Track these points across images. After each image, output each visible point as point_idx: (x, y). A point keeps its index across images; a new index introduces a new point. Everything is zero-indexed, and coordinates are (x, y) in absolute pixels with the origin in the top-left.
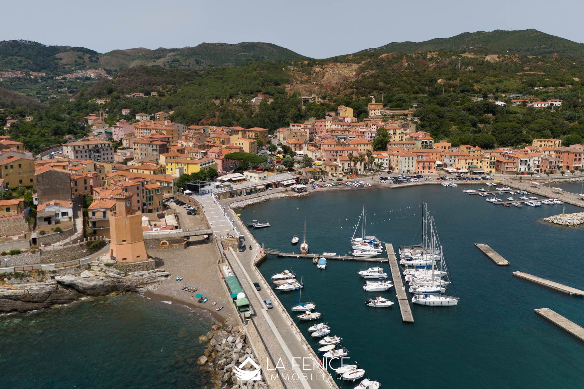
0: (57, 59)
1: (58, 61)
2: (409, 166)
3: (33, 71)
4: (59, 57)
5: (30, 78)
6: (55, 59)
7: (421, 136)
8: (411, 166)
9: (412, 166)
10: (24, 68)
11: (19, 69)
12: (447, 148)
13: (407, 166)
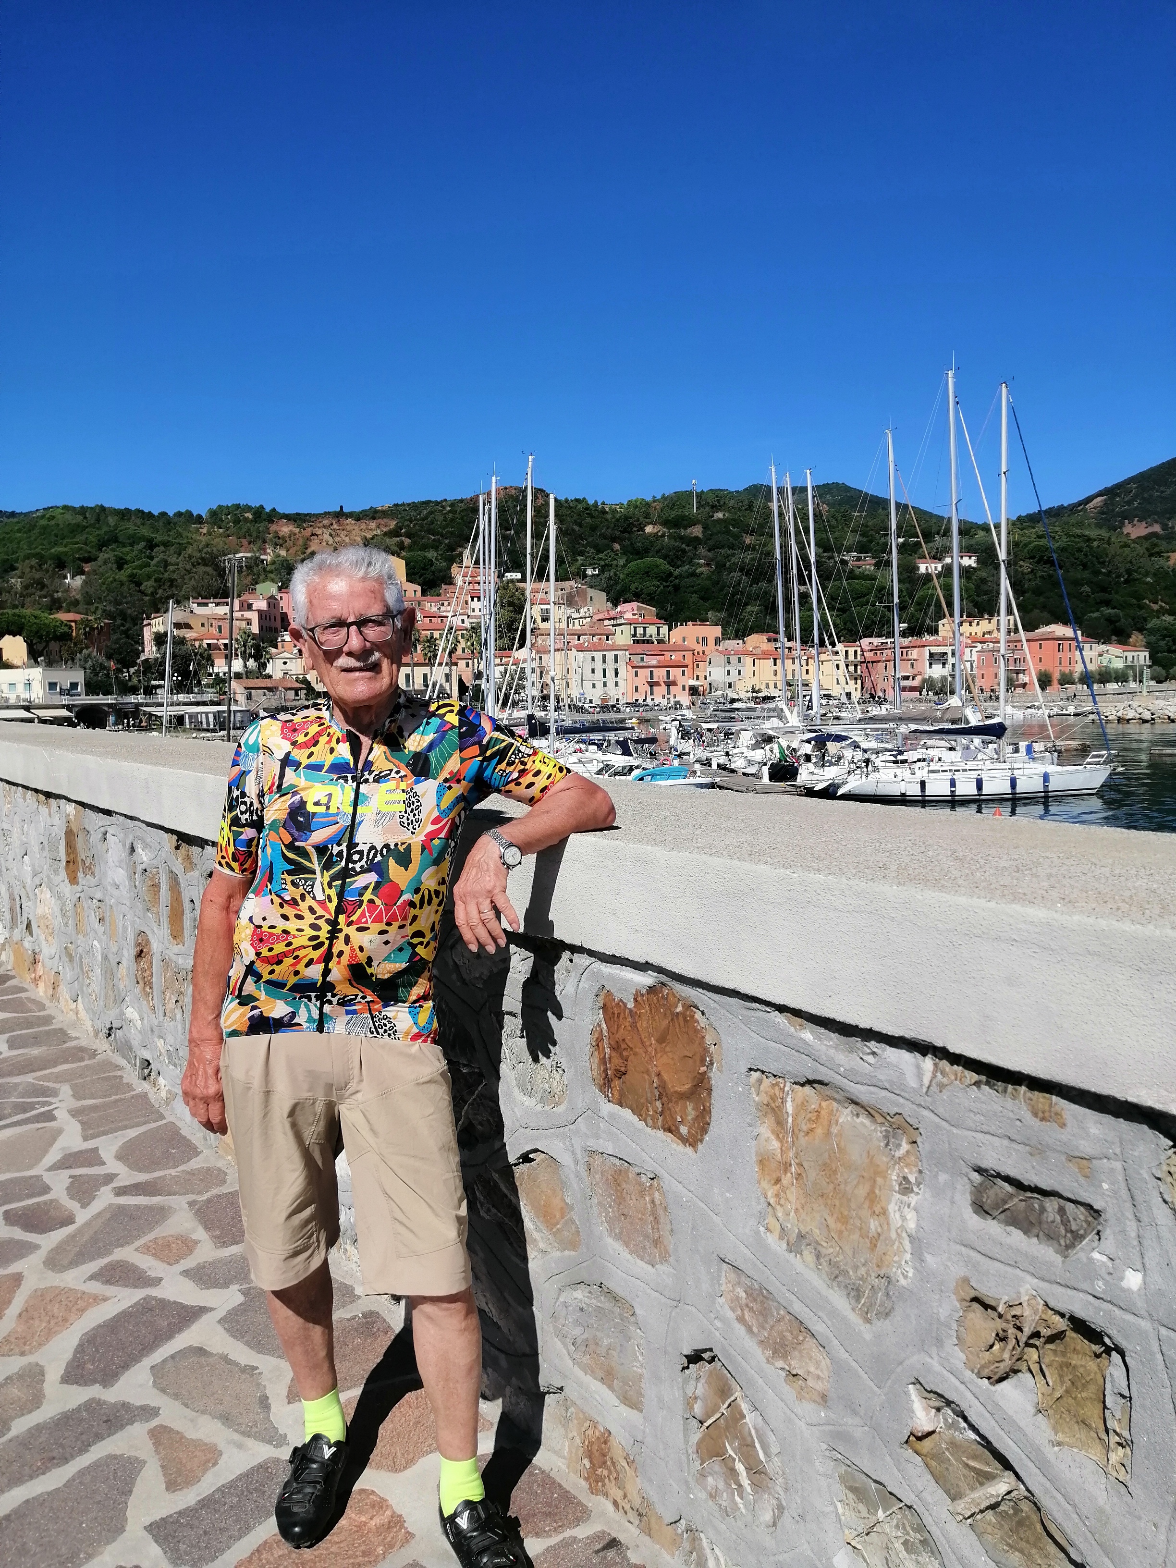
2: (605, 685)
7: (628, 616)
8: (611, 684)
9: (617, 684)
12: (711, 641)
13: (600, 685)
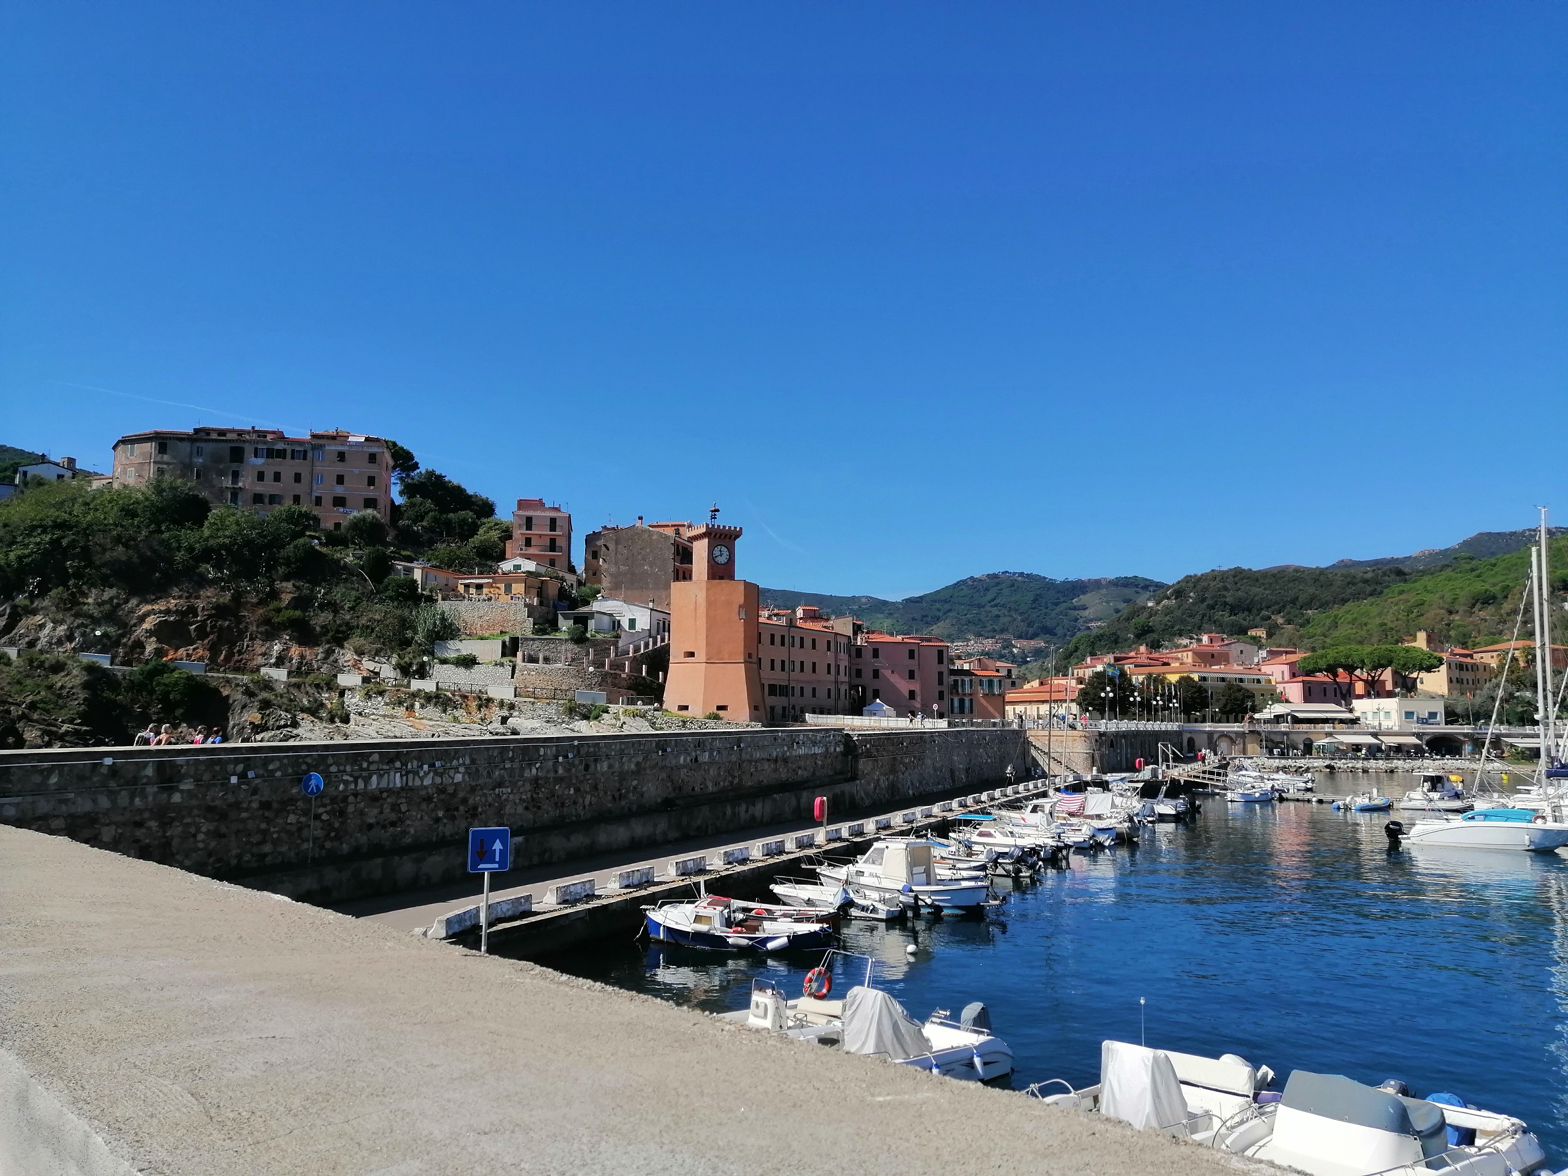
0: (1075, 608)
1: (1077, 612)
3: (1020, 637)
4: (1079, 604)
5: (1012, 652)
6: (1070, 609)
10: (1002, 631)
11: (991, 634)
